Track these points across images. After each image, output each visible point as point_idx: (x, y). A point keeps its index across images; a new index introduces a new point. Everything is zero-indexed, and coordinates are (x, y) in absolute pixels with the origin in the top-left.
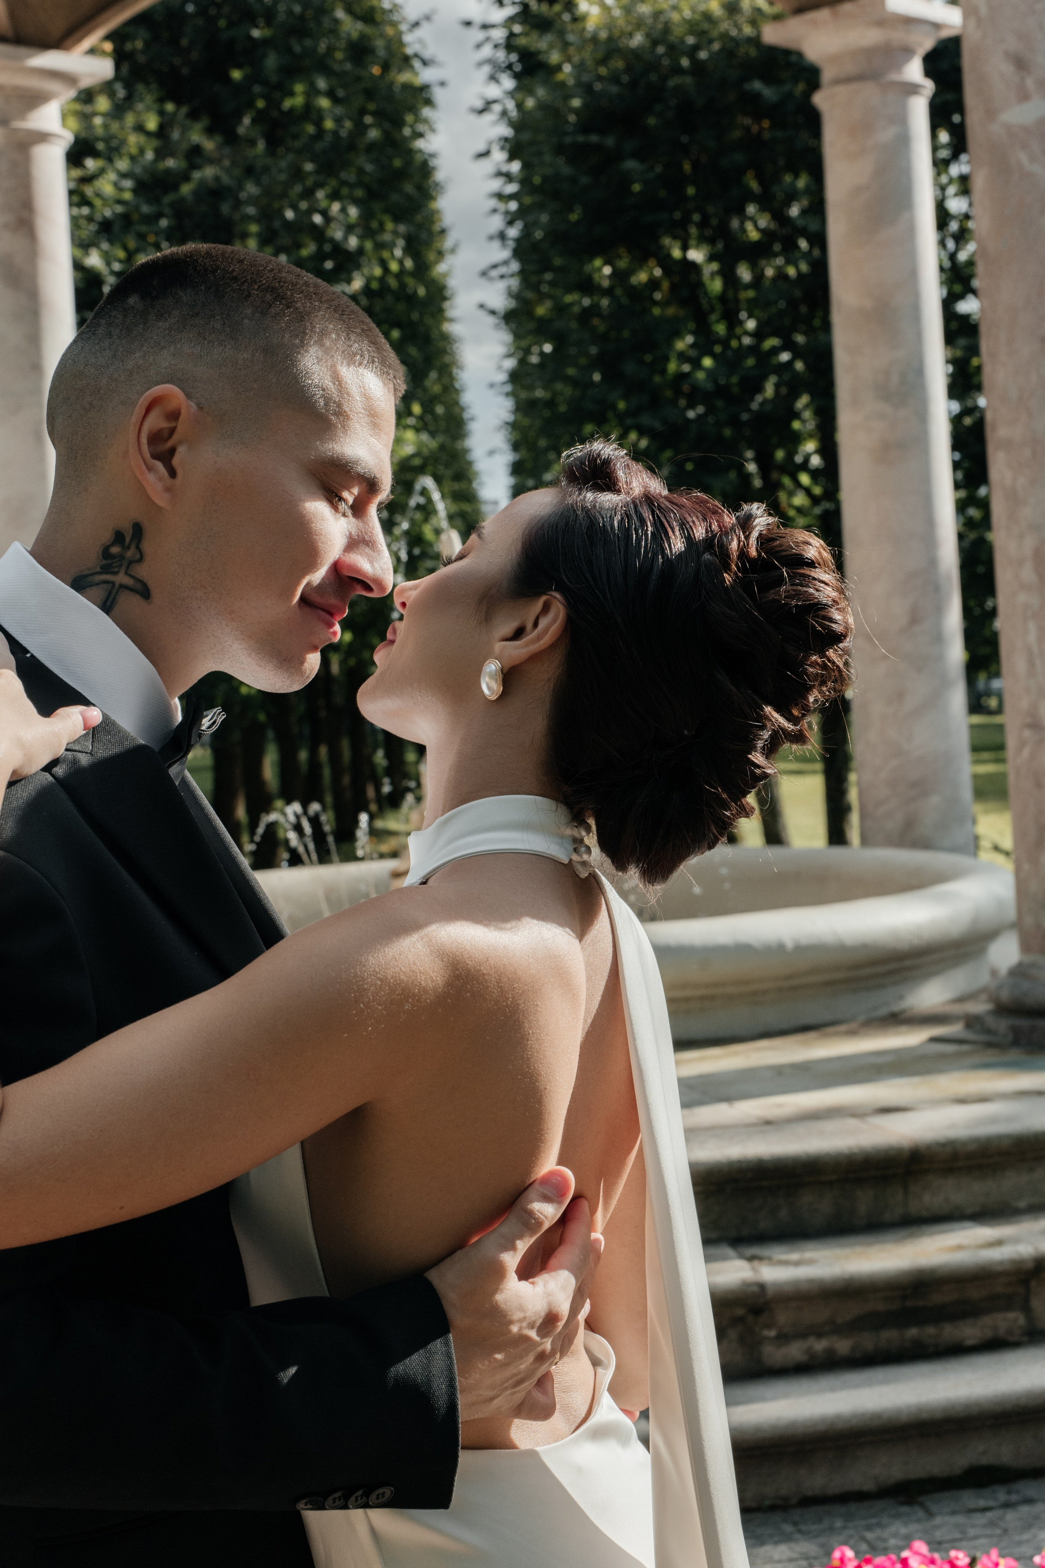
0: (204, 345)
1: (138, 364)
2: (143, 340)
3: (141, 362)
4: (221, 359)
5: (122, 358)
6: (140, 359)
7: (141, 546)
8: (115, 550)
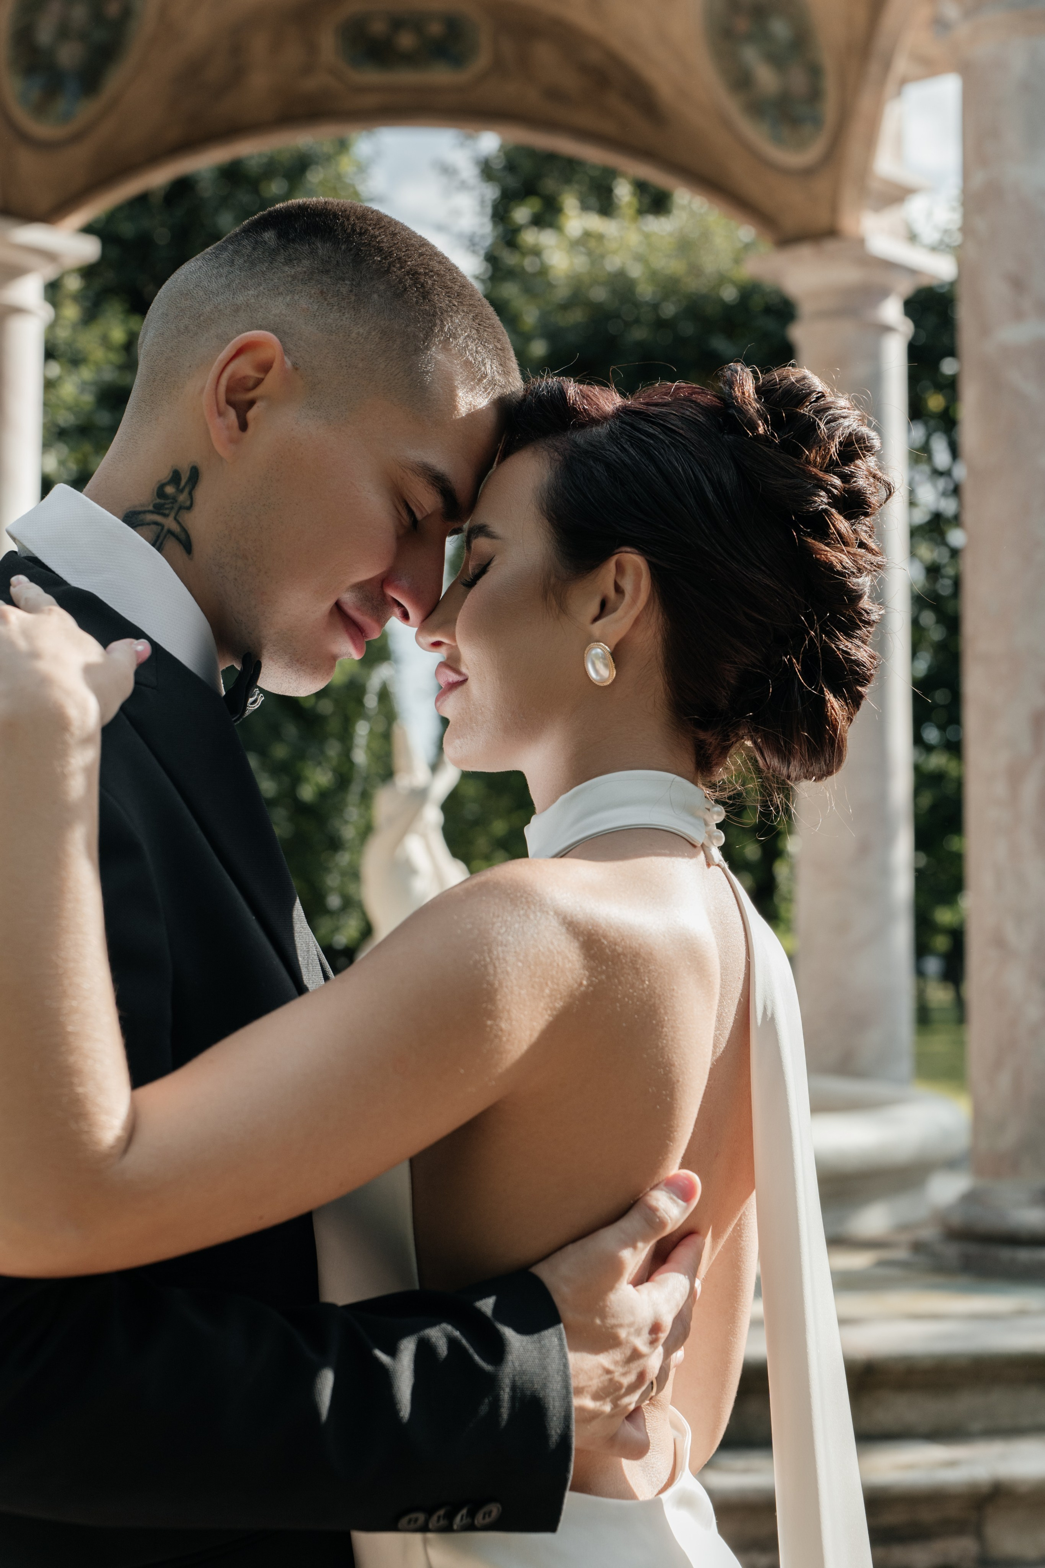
0: (322, 306)
2: (262, 278)
3: (253, 301)
7: (193, 493)
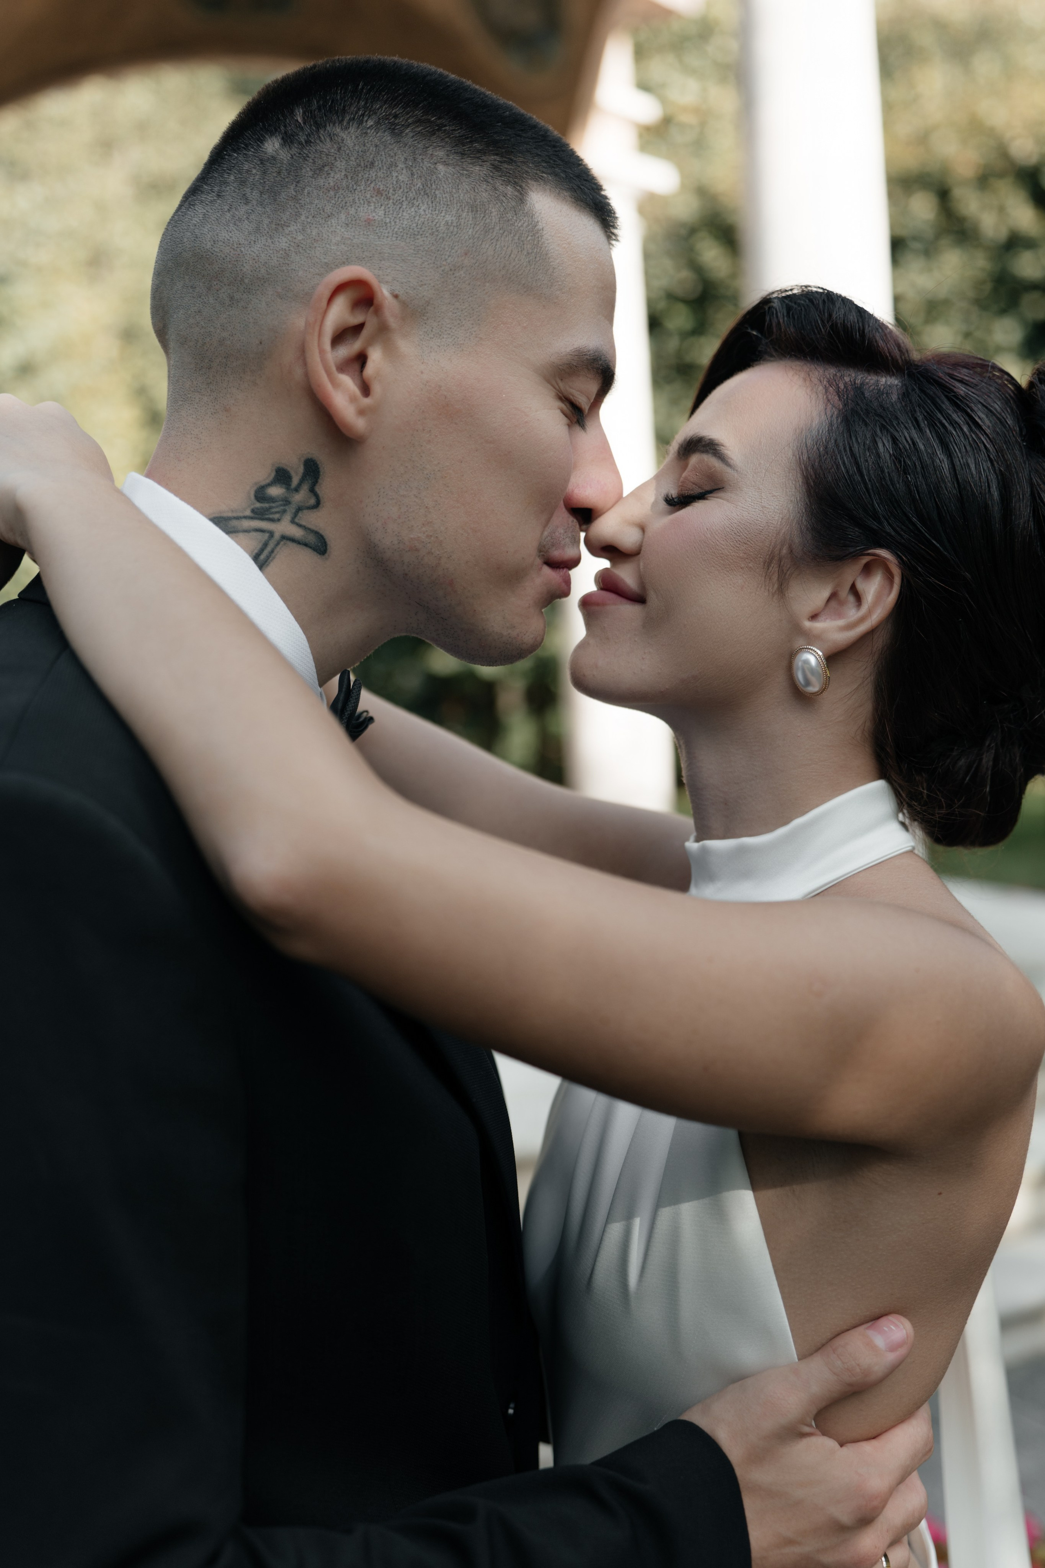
0: (389, 208)
1: (296, 241)
2: (297, 206)
3: (300, 237)
4: (414, 225)
5: (270, 233)
6: (299, 234)
7: (317, 489)
8: (275, 491)
